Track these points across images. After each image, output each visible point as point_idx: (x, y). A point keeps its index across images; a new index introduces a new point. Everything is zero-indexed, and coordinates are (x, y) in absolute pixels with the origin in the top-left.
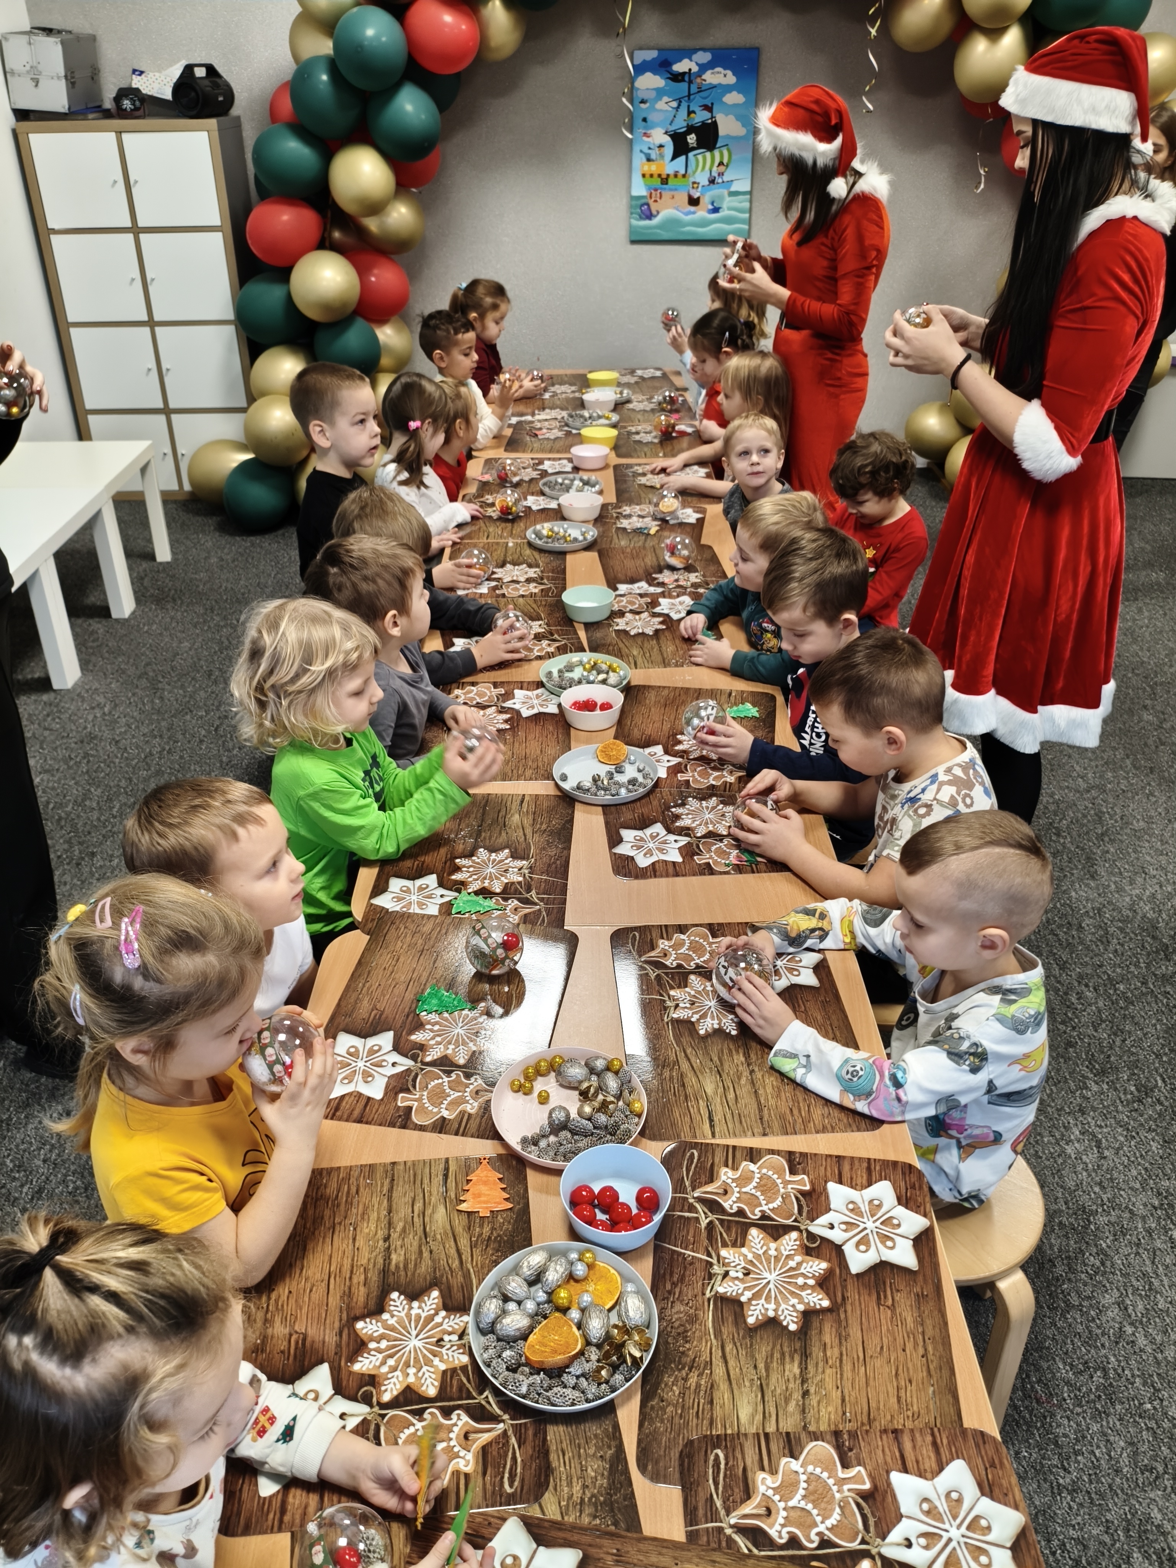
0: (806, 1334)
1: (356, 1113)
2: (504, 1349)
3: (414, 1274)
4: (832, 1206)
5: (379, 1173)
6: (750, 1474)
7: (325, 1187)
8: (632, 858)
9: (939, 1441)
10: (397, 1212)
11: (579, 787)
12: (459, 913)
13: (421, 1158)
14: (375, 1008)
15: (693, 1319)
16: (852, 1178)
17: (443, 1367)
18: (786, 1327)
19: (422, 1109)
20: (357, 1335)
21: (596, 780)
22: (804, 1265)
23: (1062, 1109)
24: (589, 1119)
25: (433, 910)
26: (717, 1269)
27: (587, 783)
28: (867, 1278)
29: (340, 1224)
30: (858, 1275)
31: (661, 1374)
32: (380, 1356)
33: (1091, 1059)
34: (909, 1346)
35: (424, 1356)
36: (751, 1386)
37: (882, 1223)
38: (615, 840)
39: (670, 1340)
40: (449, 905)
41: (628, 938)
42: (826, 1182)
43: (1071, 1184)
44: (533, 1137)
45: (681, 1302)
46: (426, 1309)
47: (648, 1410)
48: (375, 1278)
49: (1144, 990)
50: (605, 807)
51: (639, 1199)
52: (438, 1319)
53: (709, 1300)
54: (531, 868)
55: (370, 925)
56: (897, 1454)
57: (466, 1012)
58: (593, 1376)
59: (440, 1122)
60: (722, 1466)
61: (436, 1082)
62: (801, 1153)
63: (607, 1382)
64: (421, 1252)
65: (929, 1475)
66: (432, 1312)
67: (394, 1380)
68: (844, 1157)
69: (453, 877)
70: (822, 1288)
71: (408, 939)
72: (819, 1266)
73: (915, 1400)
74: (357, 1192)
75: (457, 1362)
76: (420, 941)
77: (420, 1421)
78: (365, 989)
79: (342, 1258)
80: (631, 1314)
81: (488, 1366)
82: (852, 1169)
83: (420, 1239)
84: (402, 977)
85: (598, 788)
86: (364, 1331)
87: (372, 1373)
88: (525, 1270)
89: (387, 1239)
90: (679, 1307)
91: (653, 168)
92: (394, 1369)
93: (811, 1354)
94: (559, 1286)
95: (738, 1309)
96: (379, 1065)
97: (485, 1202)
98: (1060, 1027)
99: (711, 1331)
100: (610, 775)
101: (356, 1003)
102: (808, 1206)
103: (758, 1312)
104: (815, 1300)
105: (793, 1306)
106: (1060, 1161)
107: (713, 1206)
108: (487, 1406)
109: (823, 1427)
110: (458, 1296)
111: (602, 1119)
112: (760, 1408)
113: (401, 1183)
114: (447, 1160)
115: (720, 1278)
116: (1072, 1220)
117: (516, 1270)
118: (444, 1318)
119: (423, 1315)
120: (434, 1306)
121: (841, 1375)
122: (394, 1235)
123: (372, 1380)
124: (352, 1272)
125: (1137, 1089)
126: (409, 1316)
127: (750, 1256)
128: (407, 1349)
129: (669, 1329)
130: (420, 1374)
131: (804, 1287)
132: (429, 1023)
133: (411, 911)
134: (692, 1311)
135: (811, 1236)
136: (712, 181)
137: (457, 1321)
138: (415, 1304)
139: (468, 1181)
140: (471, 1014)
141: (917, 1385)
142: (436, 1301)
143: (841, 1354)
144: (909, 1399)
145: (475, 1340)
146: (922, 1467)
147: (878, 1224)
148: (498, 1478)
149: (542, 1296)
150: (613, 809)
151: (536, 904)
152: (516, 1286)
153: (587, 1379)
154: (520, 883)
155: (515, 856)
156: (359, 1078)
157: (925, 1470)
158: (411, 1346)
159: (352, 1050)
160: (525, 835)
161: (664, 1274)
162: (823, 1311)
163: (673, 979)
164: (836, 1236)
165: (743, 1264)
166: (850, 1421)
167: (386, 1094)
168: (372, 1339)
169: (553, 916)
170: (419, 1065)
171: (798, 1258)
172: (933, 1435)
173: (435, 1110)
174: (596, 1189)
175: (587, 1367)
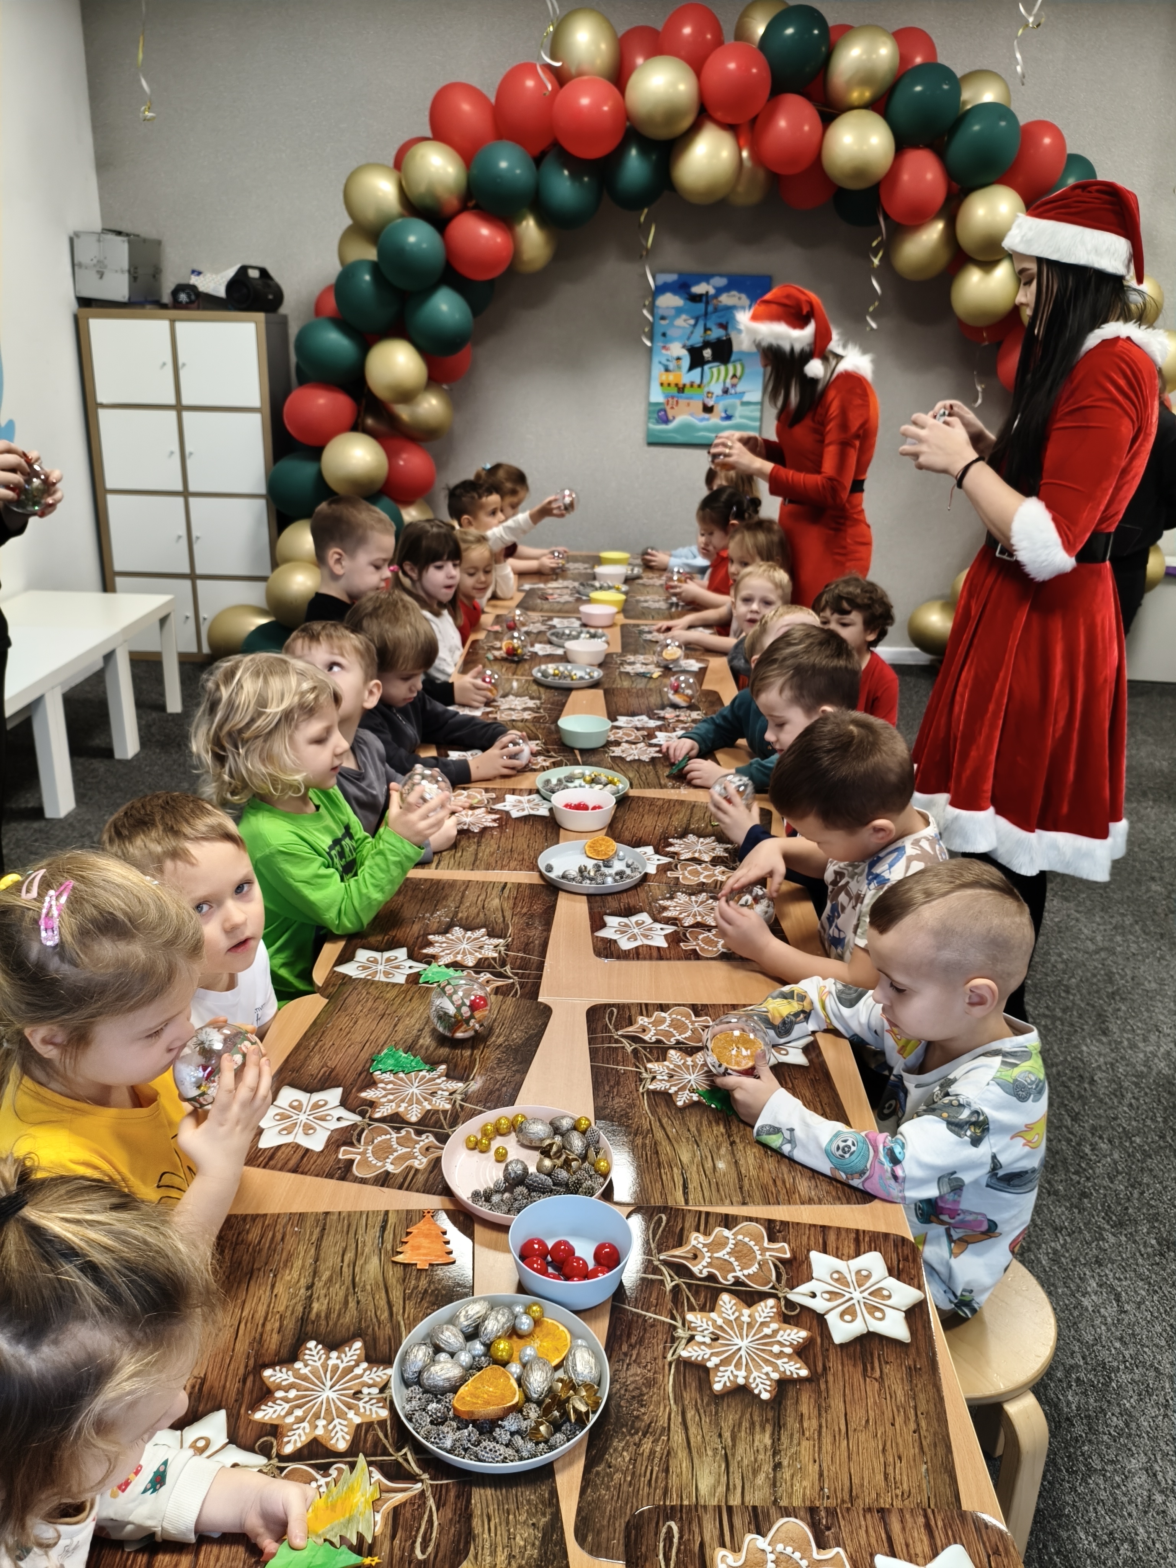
0: (780, 1403)
1: (292, 1163)
2: (429, 1402)
3: (335, 1324)
4: (814, 1275)
5: (309, 1222)
6: (708, 1551)
7: (248, 1233)
8: (615, 941)
9: (933, 1523)
10: (325, 1261)
11: (564, 877)
12: (427, 982)
13: (358, 1209)
14: (325, 1065)
15: (650, 1383)
16: (837, 1248)
17: (357, 1420)
18: (758, 1396)
19: (365, 1162)
20: (262, 1382)
21: (581, 871)
22: (781, 1332)
23: (1077, 1259)
24: (549, 1175)
25: (401, 979)
26: (680, 1332)
27: (573, 872)
28: (852, 1349)
29: (259, 1269)
30: (842, 1346)
31: (609, 1439)
32: (287, 1406)
33: (1108, 1211)
34: (899, 1421)
35: (338, 1408)
36: (715, 1455)
37: (870, 1294)
38: (597, 923)
39: (623, 1403)
40: (418, 975)
41: (605, 1013)
42: (809, 1251)
43: (1089, 1338)
44: (485, 1192)
45: (639, 1364)
46: (345, 1360)
47: (592, 1476)
48: (291, 1326)
49: (1162, 1143)
50: (590, 896)
51: (597, 1256)
52: (358, 1371)
53: (670, 1364)
54: (507, 946)
55: (330, 990)
56: (884, 1535)
57: (424, 1073)
58: (532, 1434)
59: (383, 1176)
60: (676, 1540)
61: (384, 1137)
62: (782, 1222)
63: (546, 1442)
64: (346, 1303)
65: (920, 1560)
66: (353, 1363)
67: (300, 1431)
68: (829, 1227)
69: (425, 951)
70: (800, 1357)
71: (370, 1004)
72: (798, 1335)
73: (905, 1478)
74: (283, 1239)
75: (374, 1416)
76: (382, 1007)
77: (324, 1476)
78: (317, 1047)
79: (257, 1304)
80: (579, 1368)
81: (410, 1420)
82: (838, 1239)
83: (348, 1289)
84: (358, 1037)
85: (584, 878)
86: (272, 1379)
87: (275, 1422)
88: (462, 1319)
89: (310, 1287)
90: (635, 1369)
91: (671, 378)
92: (301, 1420)
93: (784, 1425)
94: (499, 1337)
95: (703, 1375)
96: (323, 1119)
97: (424, 1255)
98: (1074, 1177)
99: (671, 1395)
100: (597, 868)
101: (306, 1059)
102: (787, 1274)
103: (726, 1378)
104: (792, 1369)
105: (767, 1374)
106: (1076, 1313)
107: (680, 1270)
108: (405, 1464)
109: (797, 1502)
110: (384, 1348)
111: (563, 1174)
112: (724, 1479)
113: (332, 1233)
114: (387, 1213)
115: (684, 1341)
116: (1091, 1376)
117: (452, 1320)
118: (365, 1370)
119: (342, 1366)
120: (355, 1357)
121: (820, 1448)
122: (319, 1284)
123: (275, 1430)
124: (266, 1319)
125: (1158, 1243)
126: (325, 1366)
127: (720, 1322)
128: (320, 1399)
129: (622, 1392)
130: (331, 1427)
131: (780, 1355)
132: (382, 1081)
133: (376, 979)
134: (650, 1374)
135: (790, 1304)
136: (726, 391)
137: (380, 1373)
138: (334, 1354)
139: (408, 1234)
140: (429, 1076)
141: (908, 1462)
142: (358, 1352)
143: (820, 1426)
144: (898, 1477)
145: (397, 1393)
146: (912, 1552)
147: (866, 1294)
148: (409, 1543)
149: (478, 1347)
150: (598, 898)
151: (509, 978)
152: (451, 1337)
153: (523, 1438)
154: (494, 959)
155: (491, 934)
156: (299, 1130)
157: (916, 1555)
158: (324, 1396)
159: (295, 1104)
160: (504, 917)
161: (621, 1335)
162: (801, 1380)
163: (651, 1052)
164: (818, 1305)
165: (711, 1329)
166: (828, 1497)
167: (327, 1146)
168: (279, 1388)
169: (527, 990)
170: (367, 1120)
171: (774, 1326)
172: (926, 1516)
173: (379, 1164)
174: (550, 1244)
175: (524, 1424)
